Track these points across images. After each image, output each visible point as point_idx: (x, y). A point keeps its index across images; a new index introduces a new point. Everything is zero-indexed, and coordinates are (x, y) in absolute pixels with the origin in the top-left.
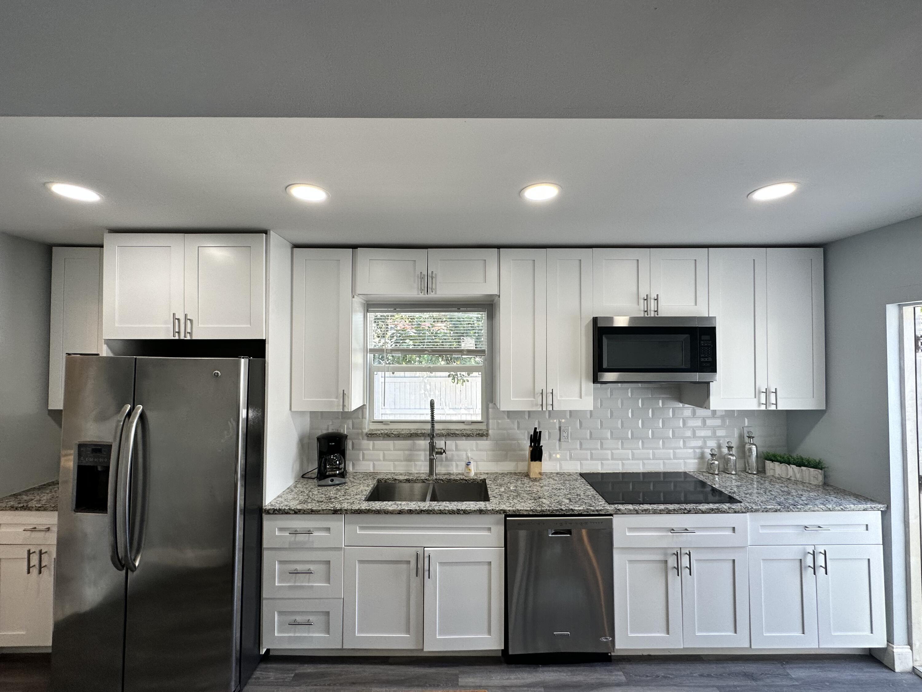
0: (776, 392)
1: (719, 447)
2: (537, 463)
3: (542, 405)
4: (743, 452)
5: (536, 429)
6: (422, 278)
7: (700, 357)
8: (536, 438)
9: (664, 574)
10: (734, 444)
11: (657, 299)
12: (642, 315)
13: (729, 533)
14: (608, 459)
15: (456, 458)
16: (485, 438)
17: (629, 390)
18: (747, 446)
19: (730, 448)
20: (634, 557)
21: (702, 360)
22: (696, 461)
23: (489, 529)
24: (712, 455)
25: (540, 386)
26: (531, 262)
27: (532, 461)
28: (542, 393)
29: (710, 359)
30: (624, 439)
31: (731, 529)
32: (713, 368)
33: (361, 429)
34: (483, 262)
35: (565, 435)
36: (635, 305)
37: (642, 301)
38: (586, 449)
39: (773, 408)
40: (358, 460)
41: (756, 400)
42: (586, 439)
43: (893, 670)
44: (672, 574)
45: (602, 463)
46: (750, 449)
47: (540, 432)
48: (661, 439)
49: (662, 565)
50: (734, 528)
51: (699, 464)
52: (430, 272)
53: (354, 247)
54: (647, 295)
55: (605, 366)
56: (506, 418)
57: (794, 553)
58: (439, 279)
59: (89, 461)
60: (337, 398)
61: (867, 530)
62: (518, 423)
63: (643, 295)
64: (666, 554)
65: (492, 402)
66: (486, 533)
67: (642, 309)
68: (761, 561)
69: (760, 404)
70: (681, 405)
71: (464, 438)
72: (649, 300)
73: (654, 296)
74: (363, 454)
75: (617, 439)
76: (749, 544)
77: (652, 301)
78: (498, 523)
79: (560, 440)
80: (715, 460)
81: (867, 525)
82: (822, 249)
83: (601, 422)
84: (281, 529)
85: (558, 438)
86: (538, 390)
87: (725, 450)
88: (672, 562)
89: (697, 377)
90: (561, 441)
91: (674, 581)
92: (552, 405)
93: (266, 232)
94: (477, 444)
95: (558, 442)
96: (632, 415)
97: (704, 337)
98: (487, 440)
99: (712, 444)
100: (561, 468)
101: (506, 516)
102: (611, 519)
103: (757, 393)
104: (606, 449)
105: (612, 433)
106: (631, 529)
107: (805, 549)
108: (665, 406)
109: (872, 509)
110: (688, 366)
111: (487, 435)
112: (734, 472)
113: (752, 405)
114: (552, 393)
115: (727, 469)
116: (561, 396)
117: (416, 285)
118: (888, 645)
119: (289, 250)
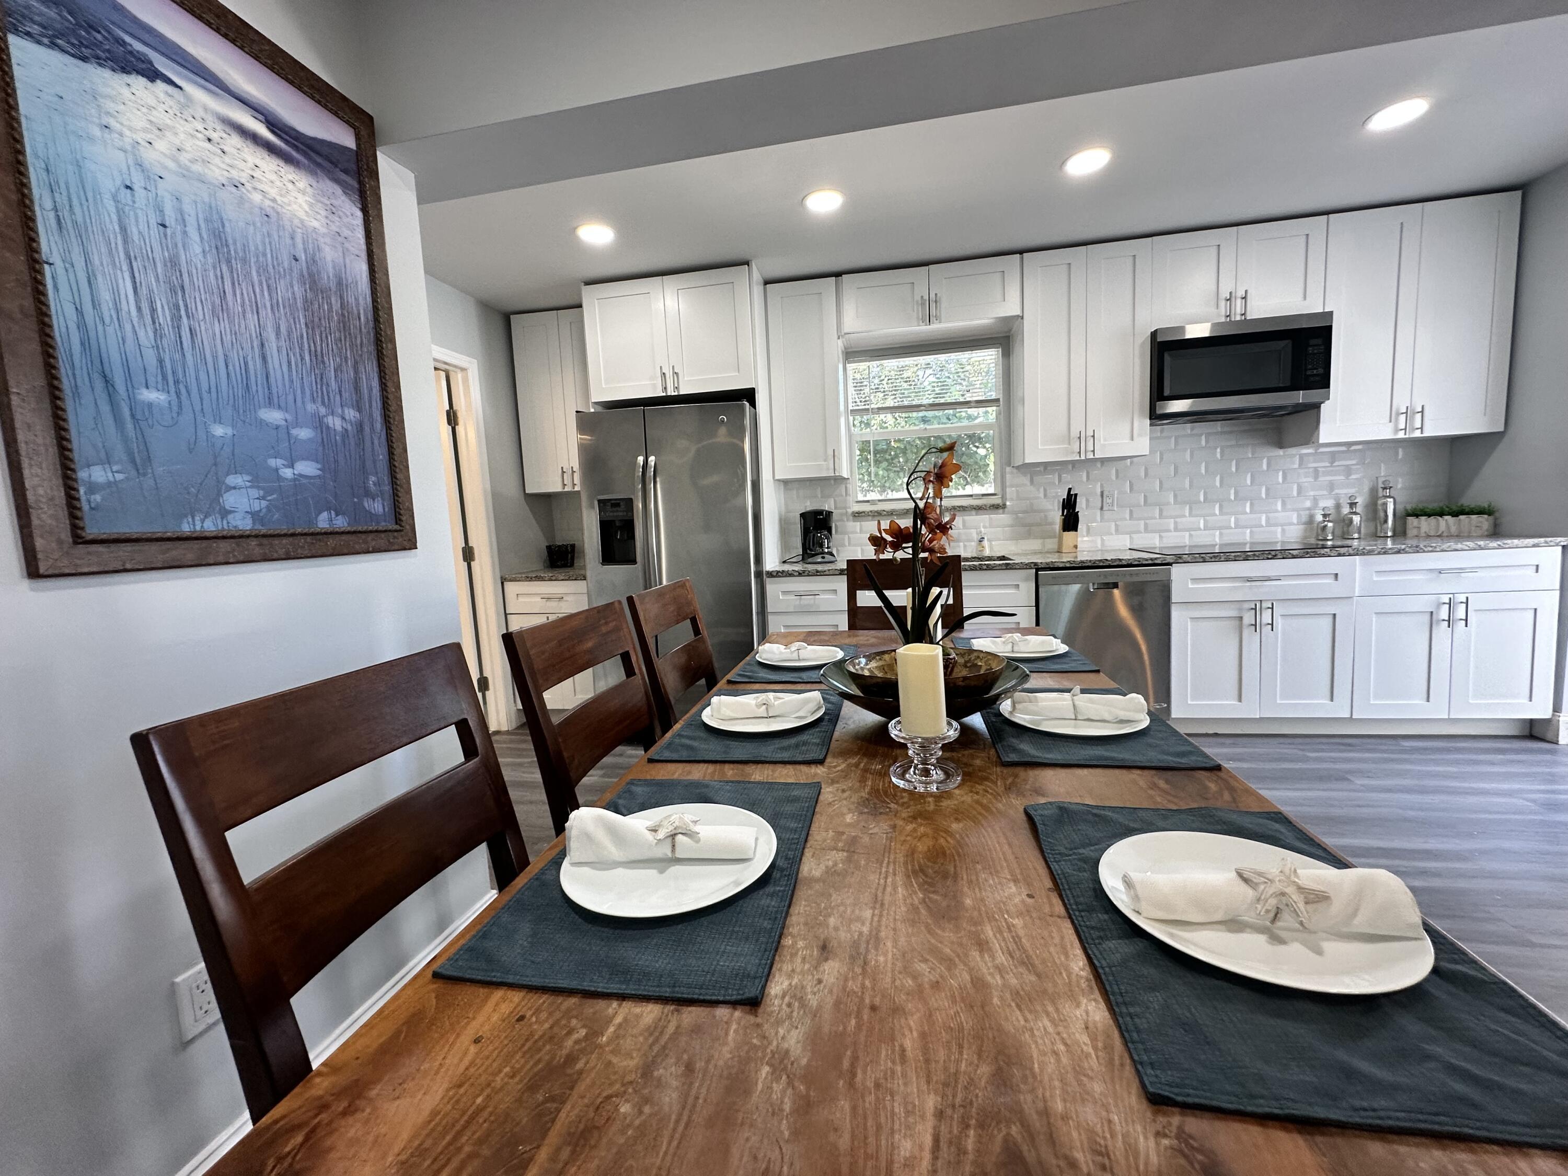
0: (1422, 412)
1: (1338, 507)
2: (1072, 533)
3: (1080, 453)
4: (1374, 511)
5: (1070, 490)
6: (923, 304)
7: (1306, 370)
8: (1070, 504)
9: (1237, 635)
10: (1360, 500)
11: (1245, 298)
12: (1223, 320)
13: (1330, 581)
14: (1169, 531)
15: (963, 537)
16: (1001, 511)
17: (1203, 437)
18: (1380, 502)
19: (1353, 505)
20: (1197, 614)
21: (1309, 373)
22: (1302, 527)
23: (1017, 586)
24: (1325, 516)
25: (1077, 426)
26: (1065, 267)
27: (1064, 531)
28: (1080, 438)
29: (1321, 371)
30: (1192, 503)
31: (1333, 576)
32: (1324, 382)
33: (845, 508)
34: (999, 275)
35: (1109, 501)
36: (1213, 310)
37: (1222, 303)
38: (1139, 519)
39: (1417, 434)
40: (843, 545)
41: (1392, 425)
42: (1139, 506)
43: (1557, 743)
44: (1246, 633)
45: (1160, 536)
46: (1385, 504)
47: (1076, 495)
48: (1247, 500)
49: (1237, 623)
50: (1336, 575)
51: (1306, 530)
52: (932, 296)
53: (838, 275)
54: (1231, 293)
55: (1167, 392)
56: (1029, 483)
57: (1424, 604)
58: (944, 304)
59: (611, 515)
60: (825, 460)
61: (1537, 571)
62: (1045, 490)
63: (1225, 294)
64: (1240, 610)
65: (1009, 465)
66: (1012, 591)
67: (1223, 313)
68: (1374, 616)
69: (1397, 430)
70: (1281, 452)
71: (974, 512)
72: (1233, 299)
73: (1241, 293)
74: (849, 538)
75: (1185, 503)
76: (1357, 594)
77: (1239, 301)
78: (1027, 579)
79: (1102, 508)
80: (1329, 521)
81: (1537, 566)
82: (1519, 193)
83: (1161, 483)
84: (784, 593)
85: (1100, 505)
86: (1074, 433)
87: (1346, 510)
88: (1248, 618)
89: (1301, 396)
90: (1105, 508)
91: (1251, 640)
92: (1093, 451)
93: (747, 263)
94: (990, 519)
95: (1098, 512)
96: (1206, 471)
97: (1313, 342)
98: (1003, 513)
99: (1329, 503)
100: (1103, 544)
101: (1037, 570)
102: (1169, 570)
103: (1393, 416)
104: (1167, 518)
105: (1175, 496)
106: (1194, 580)
107: (1439, 598)
108: (1256, 455)
109: (1548, 545)
110: (1288, 384)
111: (1004, 506)
112: (1356, 536)
113: (1386, 433)
114: (1093, 436)
115: (1348, 533)
116: (1105, 440)
117: (915, 314)
118: (1553, 715)
119: (762, 287)
